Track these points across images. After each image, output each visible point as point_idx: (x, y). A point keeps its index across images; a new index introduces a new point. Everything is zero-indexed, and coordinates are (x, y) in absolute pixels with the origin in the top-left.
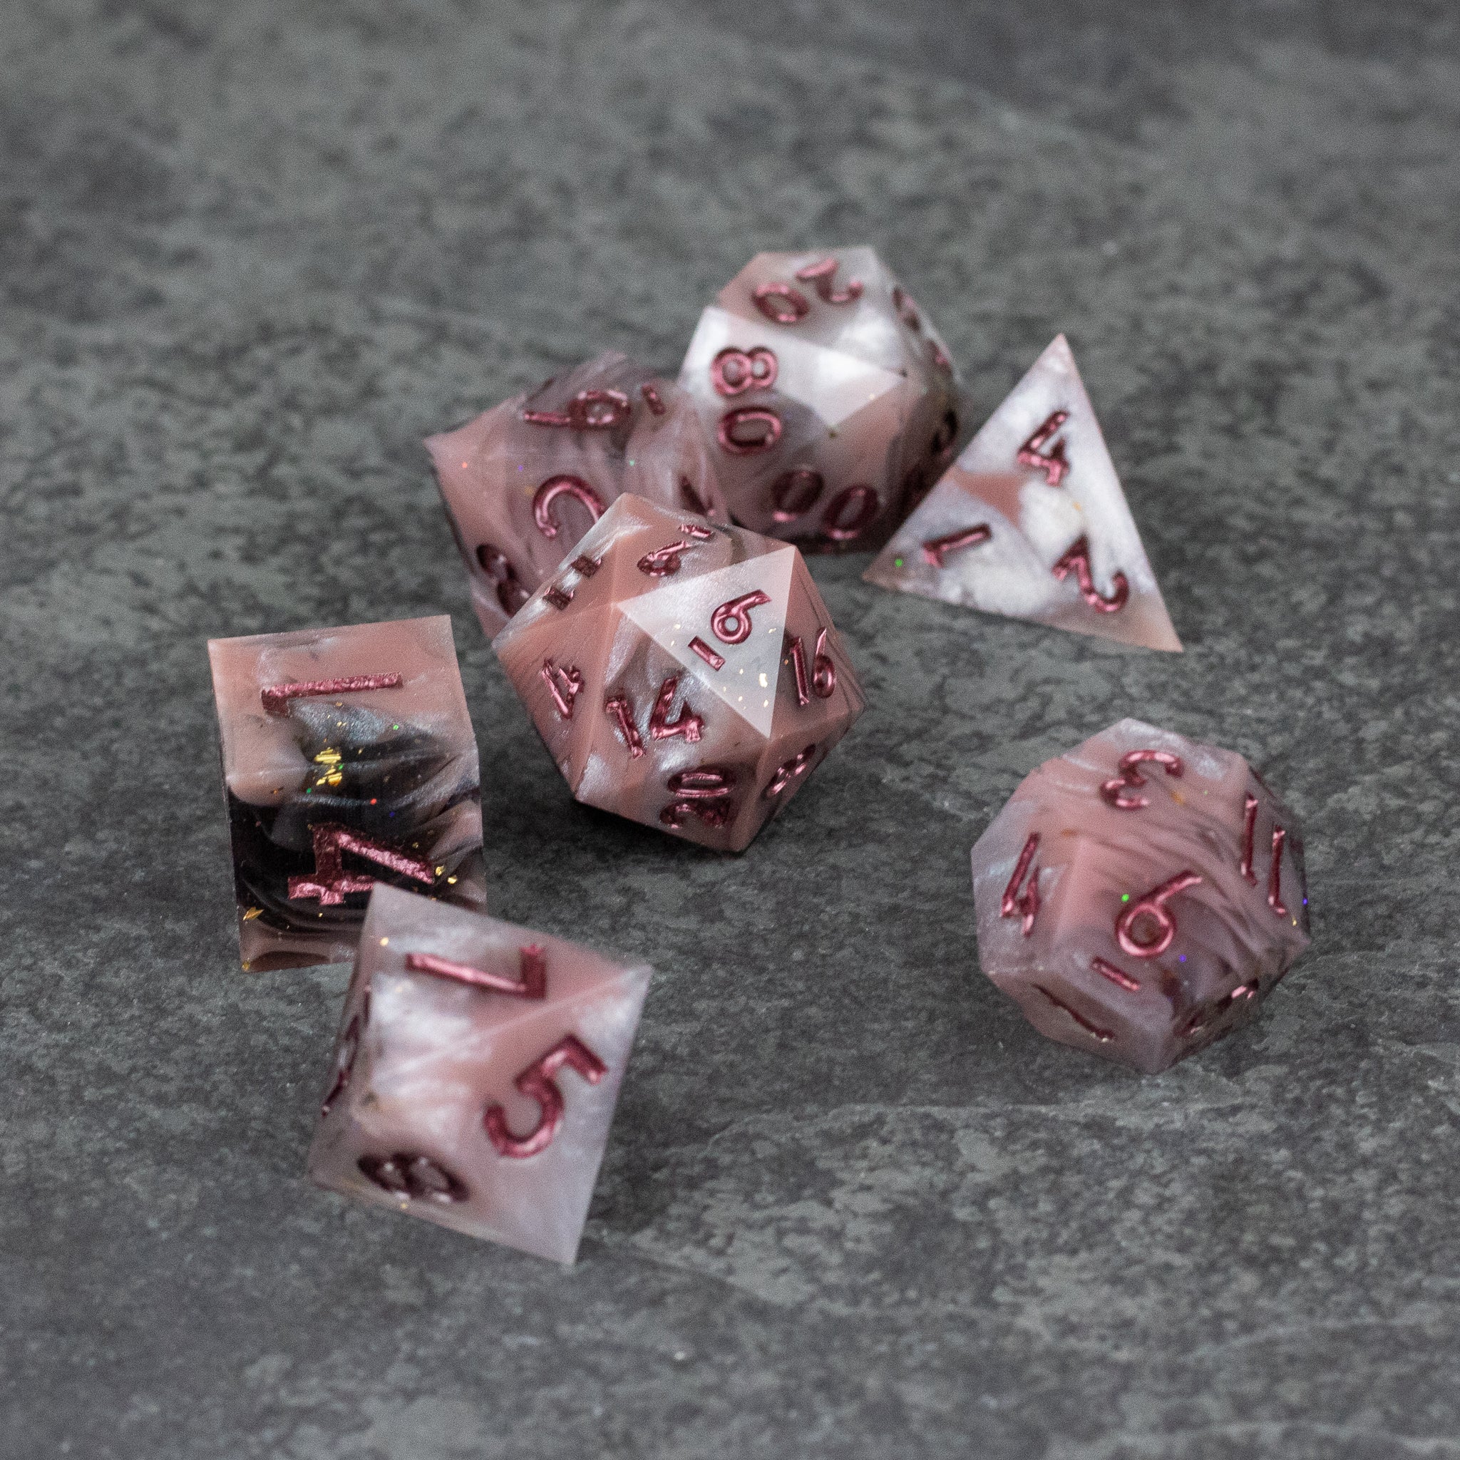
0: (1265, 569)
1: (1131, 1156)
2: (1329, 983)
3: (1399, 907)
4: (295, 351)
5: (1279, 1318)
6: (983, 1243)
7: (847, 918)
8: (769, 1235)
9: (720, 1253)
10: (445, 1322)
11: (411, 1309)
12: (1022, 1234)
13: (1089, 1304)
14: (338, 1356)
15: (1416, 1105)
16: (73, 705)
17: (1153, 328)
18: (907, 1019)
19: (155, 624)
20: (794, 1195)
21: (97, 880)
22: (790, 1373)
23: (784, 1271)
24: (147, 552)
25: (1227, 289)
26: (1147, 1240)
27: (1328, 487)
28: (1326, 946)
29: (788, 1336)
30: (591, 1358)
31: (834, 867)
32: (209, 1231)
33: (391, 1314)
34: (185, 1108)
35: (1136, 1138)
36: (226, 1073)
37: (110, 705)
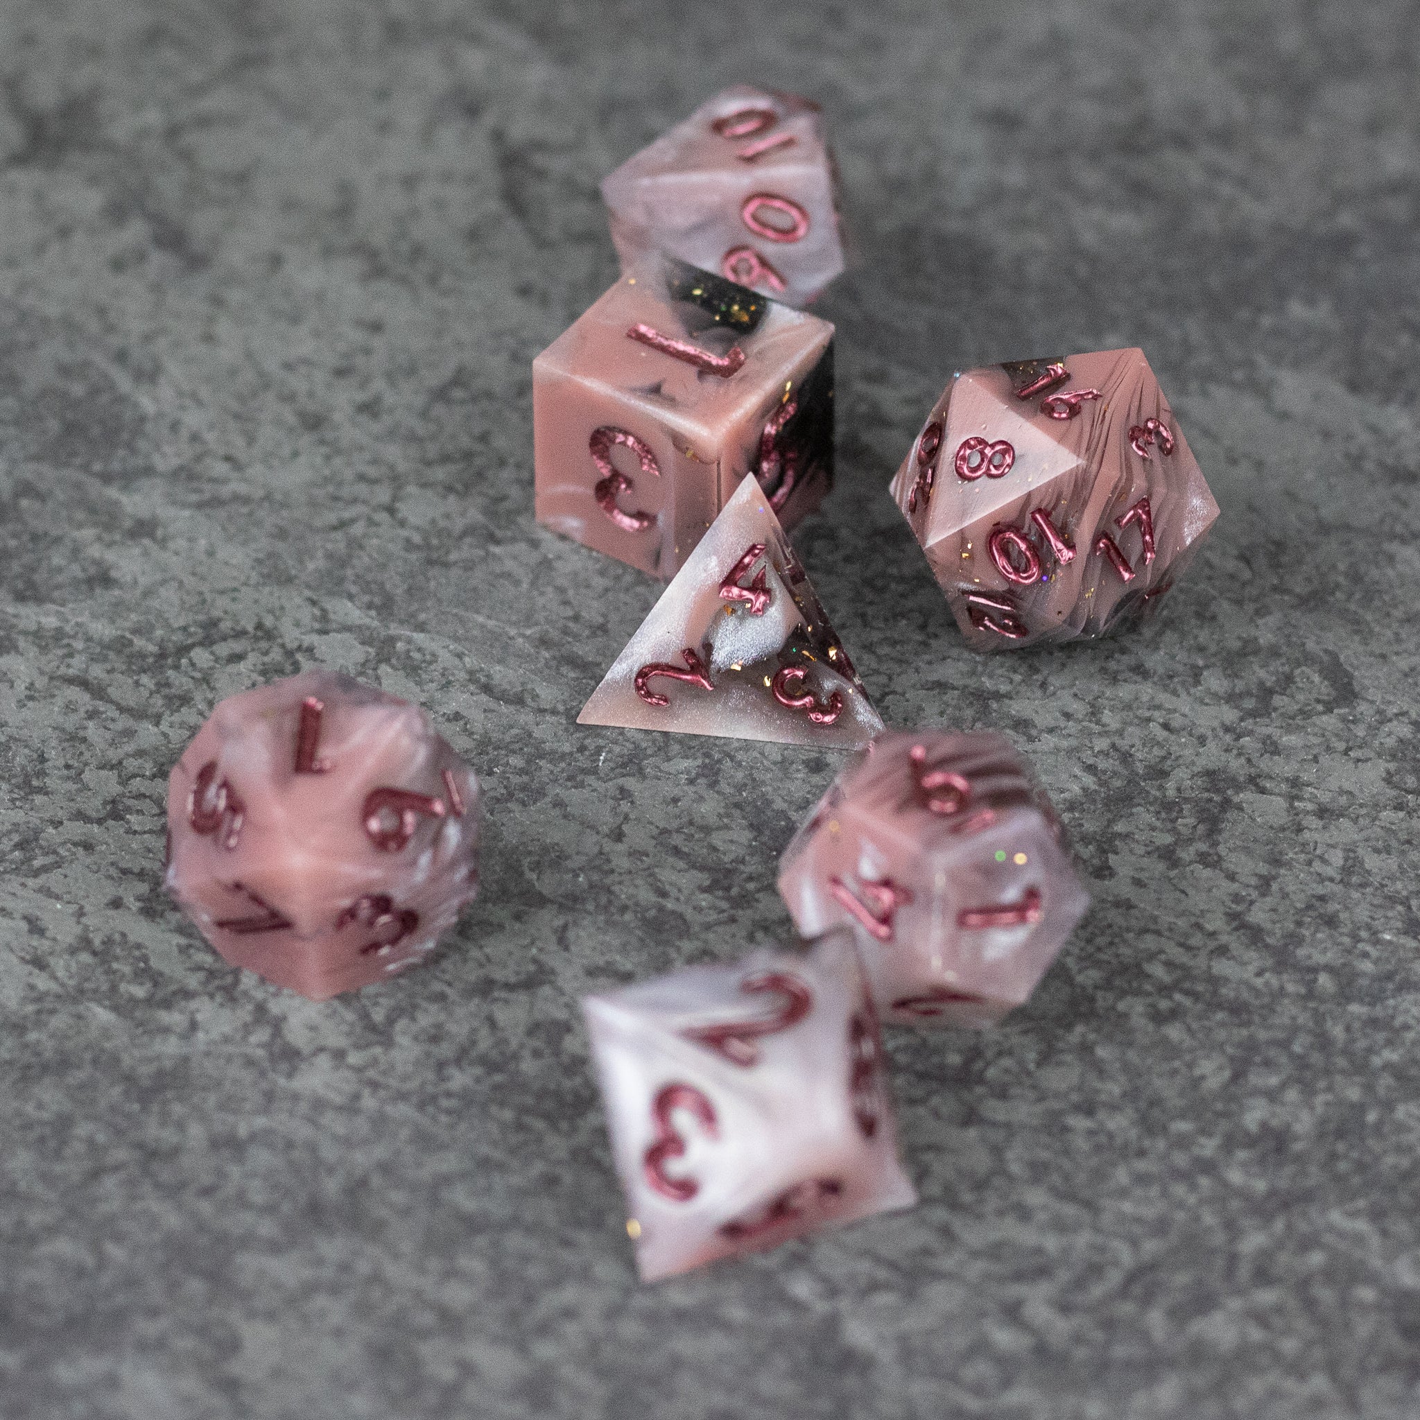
0: (1174, 1032)
4: (237, 658)
24: (47, 892)
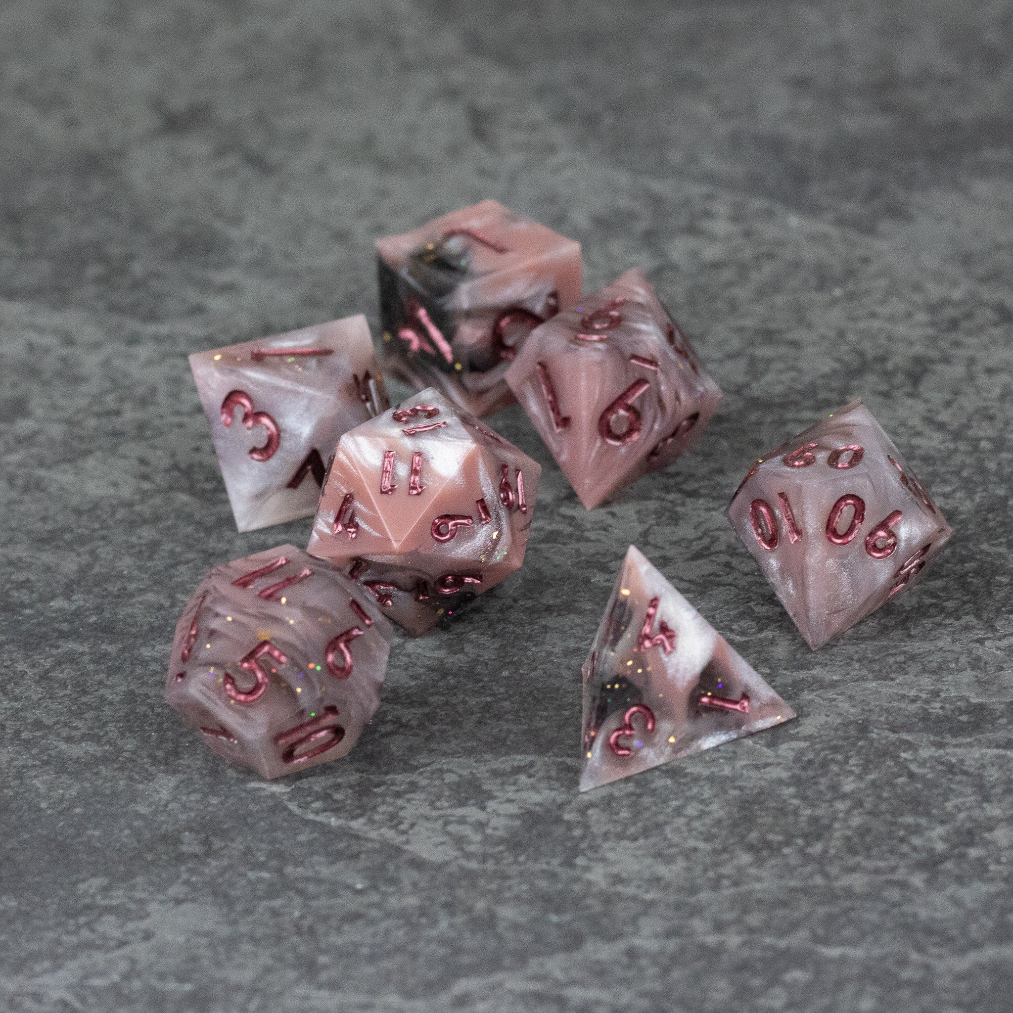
1: (690, 789)
2: (851, 698)
3: (913, 658)
5: (759, 879)
6: (577, 833)
7: (543, 654)
8: (439, 824)
9: (404, 832)
10: (214, 863)
11: (195, 856)
12: (604, 829)
13: (637, 867)
14: (140, 880)
15: (889, 767)
16: (79, 527)
17: (851, 337)
18: (565, 710)
19: (146, 485)
20: (462, 803)
21: (66, 621)
22: (429, 898)
23: (442, 843)
25: (909, 315)
26: (686, 834)
27: (941, 427)
28: (856, 678)
29: (433, 878)
30: (301, 885)
31: (545, 627)
32: (78, 811)
33: (180, 858)
34: (83, 744)
35: (696, 779)
36: (115, 726)
37: (102, 528)
